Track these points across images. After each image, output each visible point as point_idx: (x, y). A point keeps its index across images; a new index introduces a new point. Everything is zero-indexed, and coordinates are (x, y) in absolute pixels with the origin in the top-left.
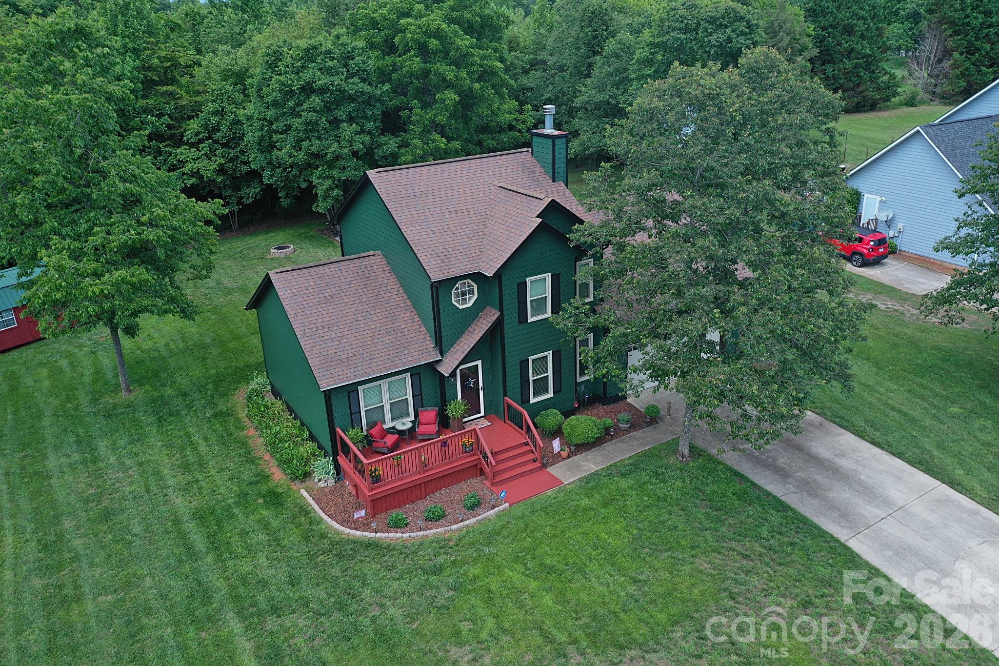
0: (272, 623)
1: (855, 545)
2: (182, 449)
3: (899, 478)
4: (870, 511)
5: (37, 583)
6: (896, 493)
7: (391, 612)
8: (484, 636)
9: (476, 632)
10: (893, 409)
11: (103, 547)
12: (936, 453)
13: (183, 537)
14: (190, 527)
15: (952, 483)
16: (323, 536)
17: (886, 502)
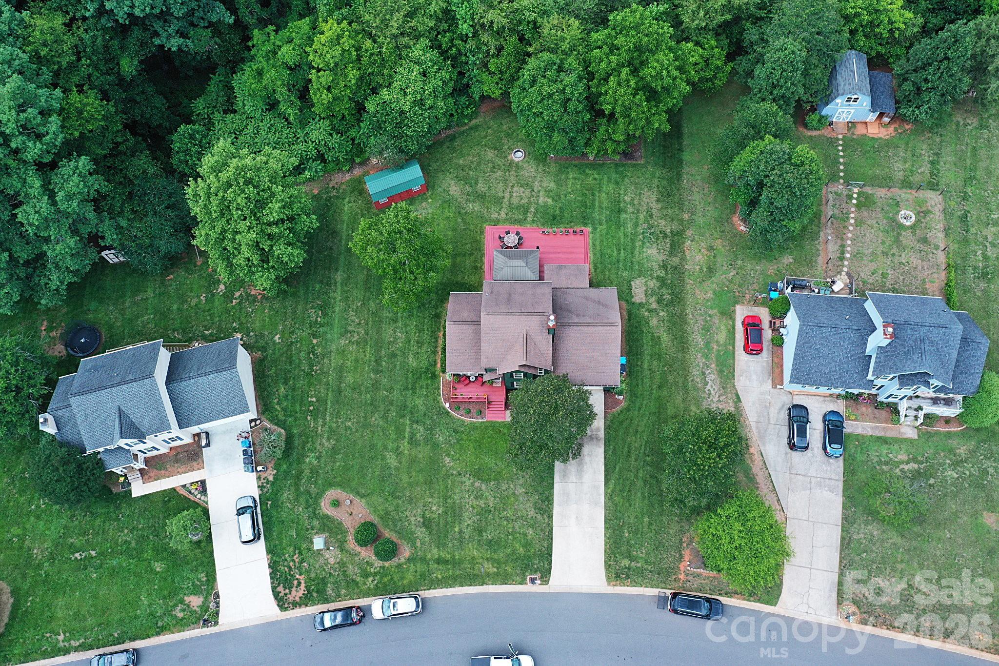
0: (415, 426)
1: (556, 485)
2: (420, 332)
3: (595, 473)
4: (573, 478)
5: (372, 376)
6: (587, 477)
7: (441, 438)
8: (454, 458)
9: (453, 456)
10: (629, 447)
11: (388, 371)
12: (617, 471)
13: (407, 378)
14: (410, 374)
15: (606, 483)
16: (438, 402)
17: (581, 477)
